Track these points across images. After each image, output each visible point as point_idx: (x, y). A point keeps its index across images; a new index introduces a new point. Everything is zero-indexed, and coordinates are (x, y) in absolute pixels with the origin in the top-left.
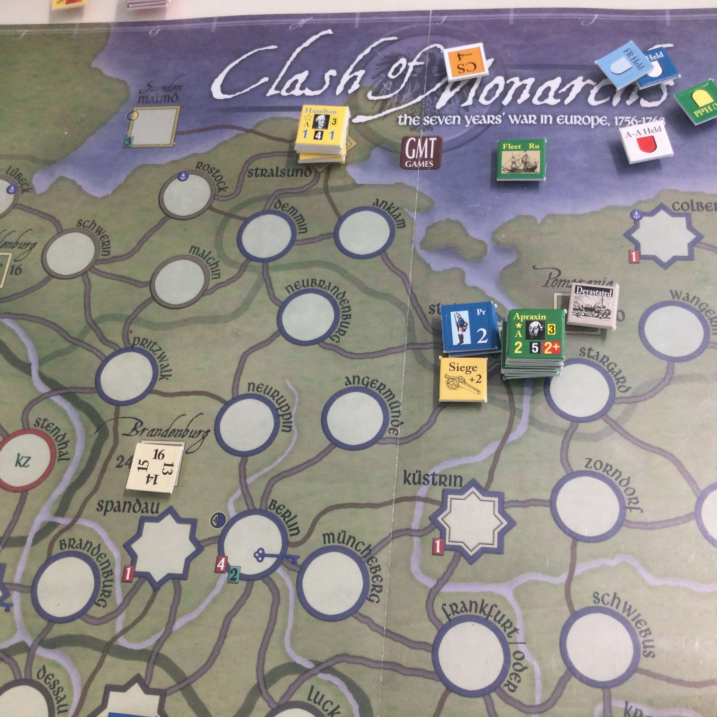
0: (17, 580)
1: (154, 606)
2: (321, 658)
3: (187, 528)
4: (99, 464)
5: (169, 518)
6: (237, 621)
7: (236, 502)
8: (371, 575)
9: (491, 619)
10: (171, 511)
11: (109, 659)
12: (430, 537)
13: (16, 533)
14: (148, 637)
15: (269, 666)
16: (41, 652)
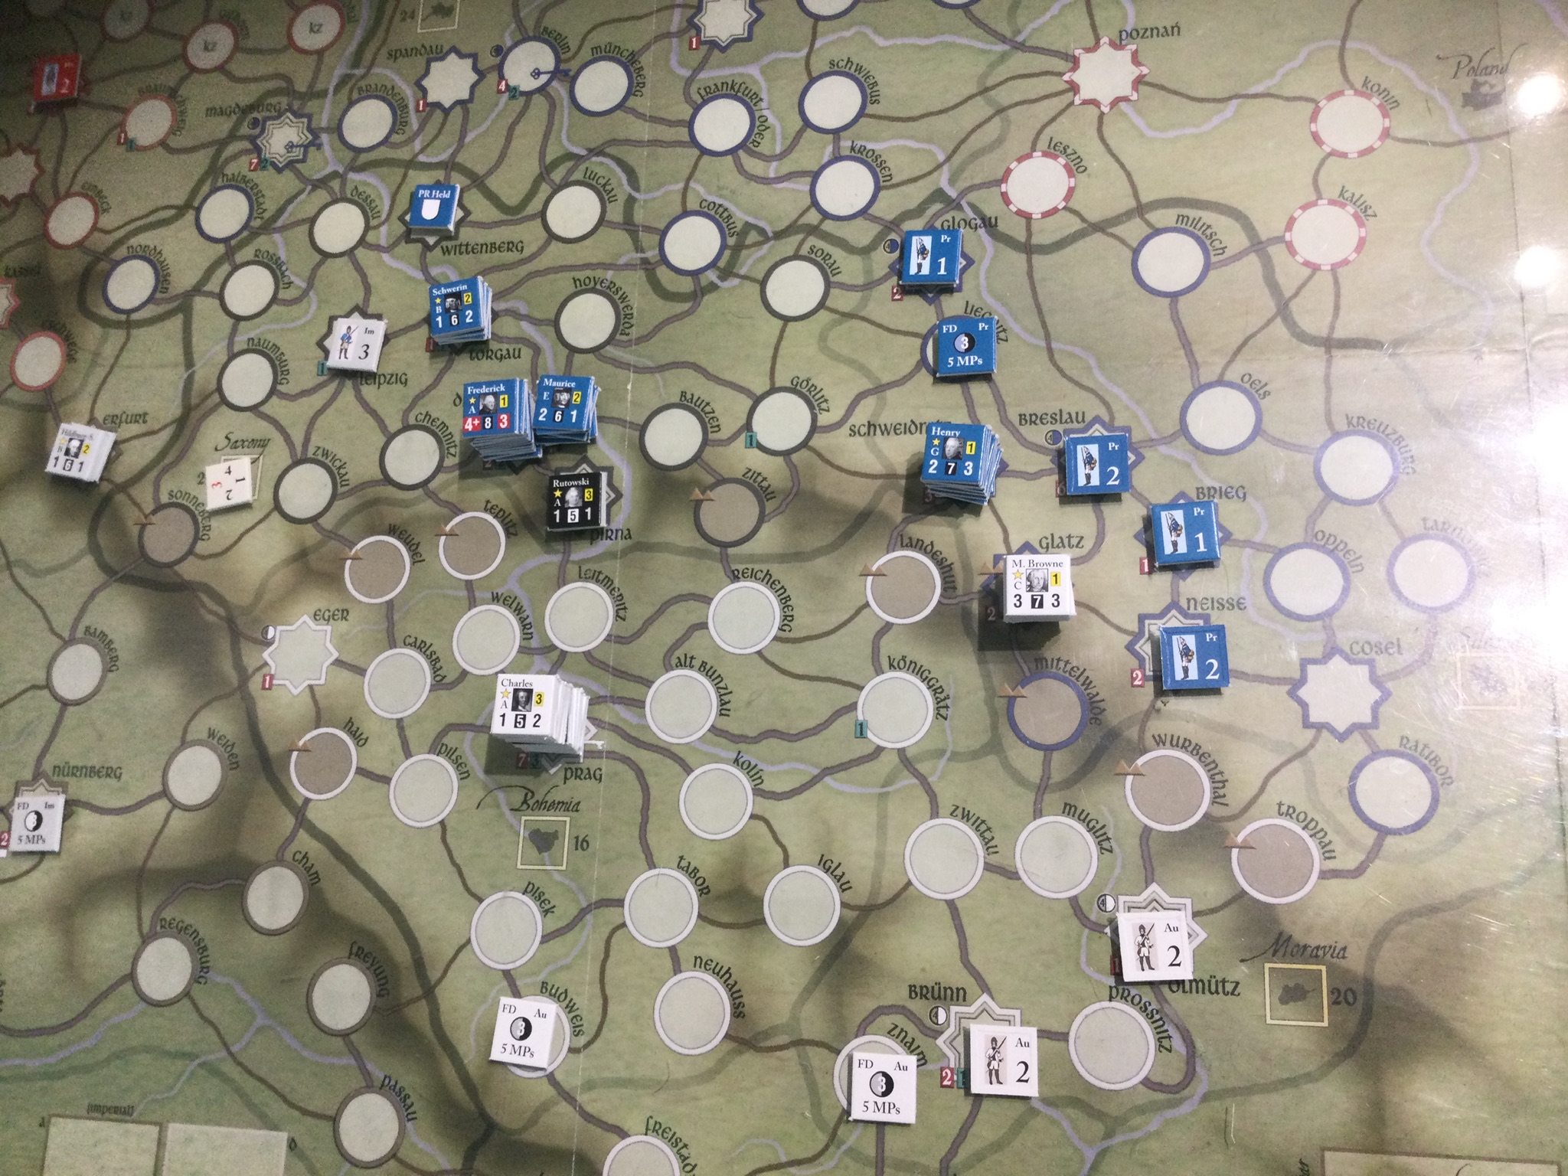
0: (324, 124)
1: (448, 126)
2: (592, 146)
3: (469, 62)
4: (387, 17)
5: (453, 56)
6: (519, 129)
7: (512, 33)
8: (635, 75)
9: (739, 94)
10: (454, 50)
11: (411, 173)
12: (687, 37)
13: (319, 86)
14: (444, 151)
15: (549, 159)
16: (352, 176)
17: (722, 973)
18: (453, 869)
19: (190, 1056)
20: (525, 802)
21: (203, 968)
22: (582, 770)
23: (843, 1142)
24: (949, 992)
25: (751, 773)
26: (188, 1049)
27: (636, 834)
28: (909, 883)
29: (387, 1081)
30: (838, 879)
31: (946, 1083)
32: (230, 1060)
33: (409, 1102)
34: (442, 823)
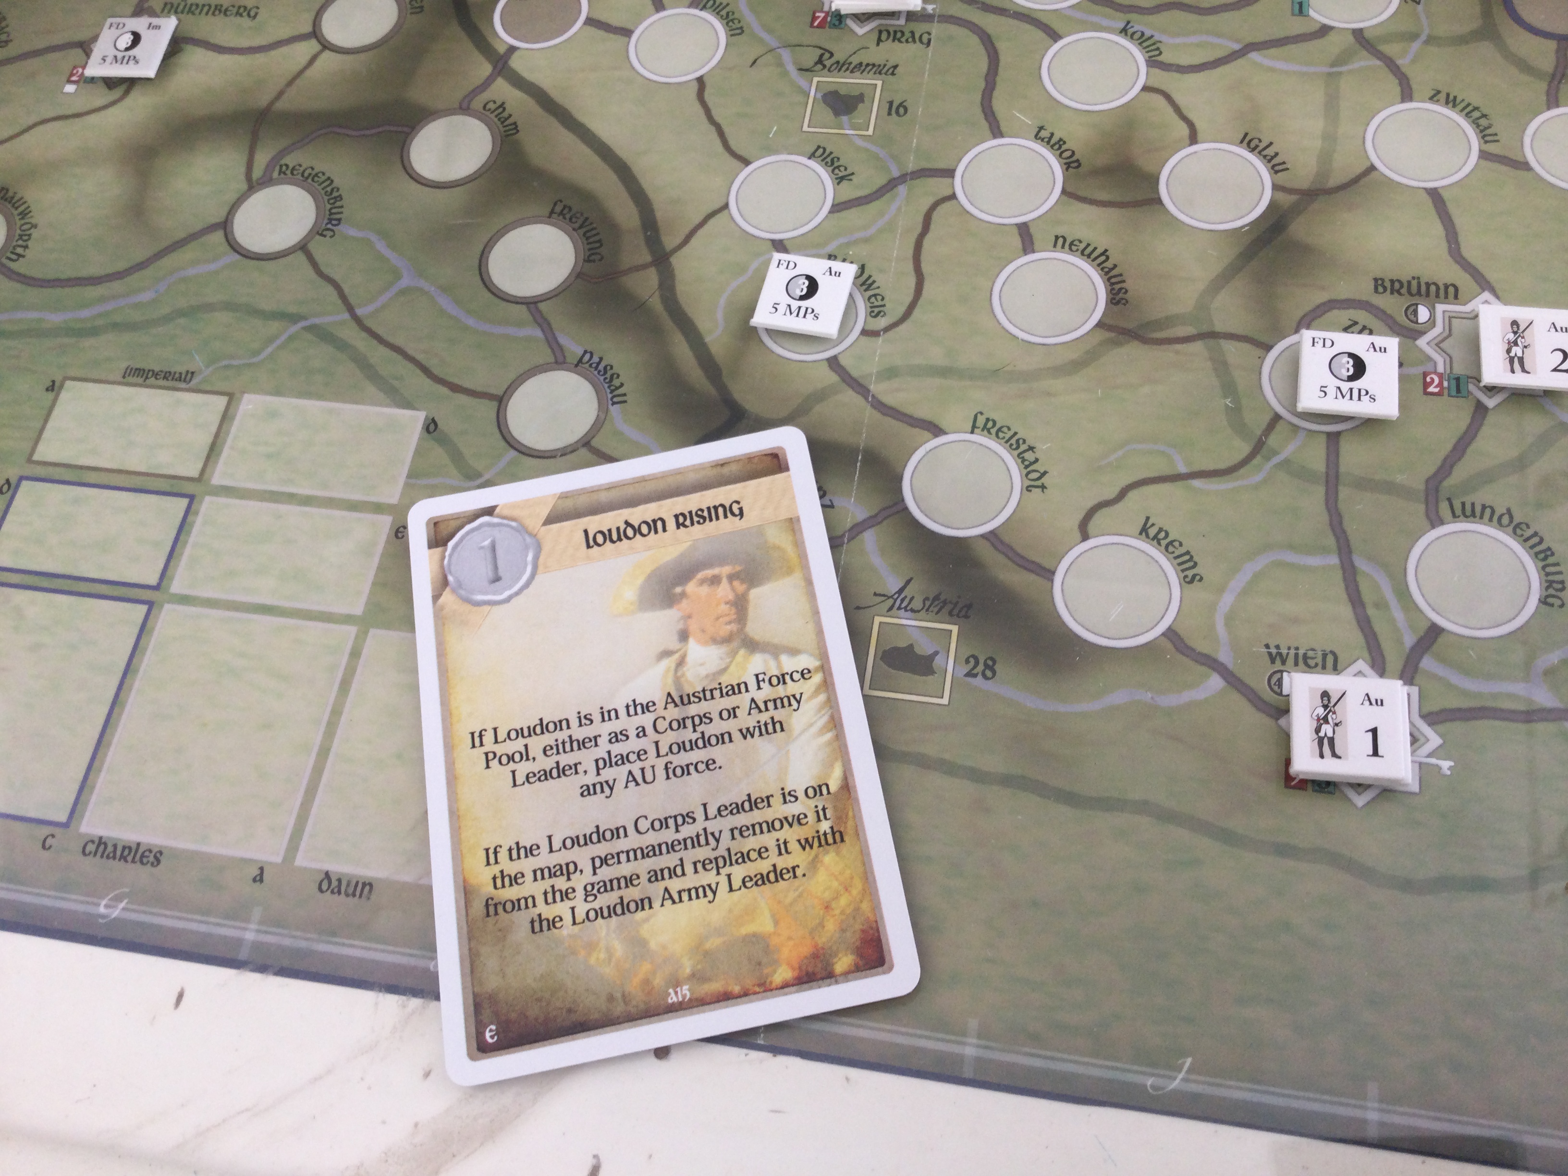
17: (1093, 256)
18: (713, 129)
19: (294, 318)
20: (820, 61)
21: (330, 220)
22: (903, 33)
23: (1275, 453)
24: (1433, 288)
25: (1145, 44)
26: (292, 309)
27: (978, 97)
28: (1372, 168)
29: (587, 357)
30: (1269, 160)
31: (1431, 389)
32: (353, 324)
33: (616, 382)
34: (700, 80)
